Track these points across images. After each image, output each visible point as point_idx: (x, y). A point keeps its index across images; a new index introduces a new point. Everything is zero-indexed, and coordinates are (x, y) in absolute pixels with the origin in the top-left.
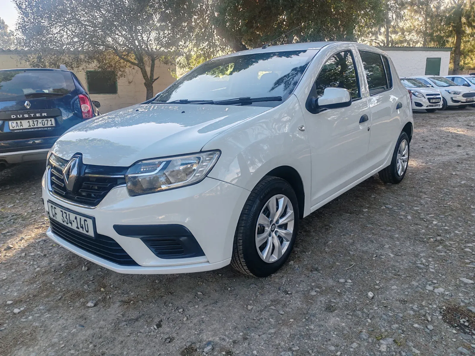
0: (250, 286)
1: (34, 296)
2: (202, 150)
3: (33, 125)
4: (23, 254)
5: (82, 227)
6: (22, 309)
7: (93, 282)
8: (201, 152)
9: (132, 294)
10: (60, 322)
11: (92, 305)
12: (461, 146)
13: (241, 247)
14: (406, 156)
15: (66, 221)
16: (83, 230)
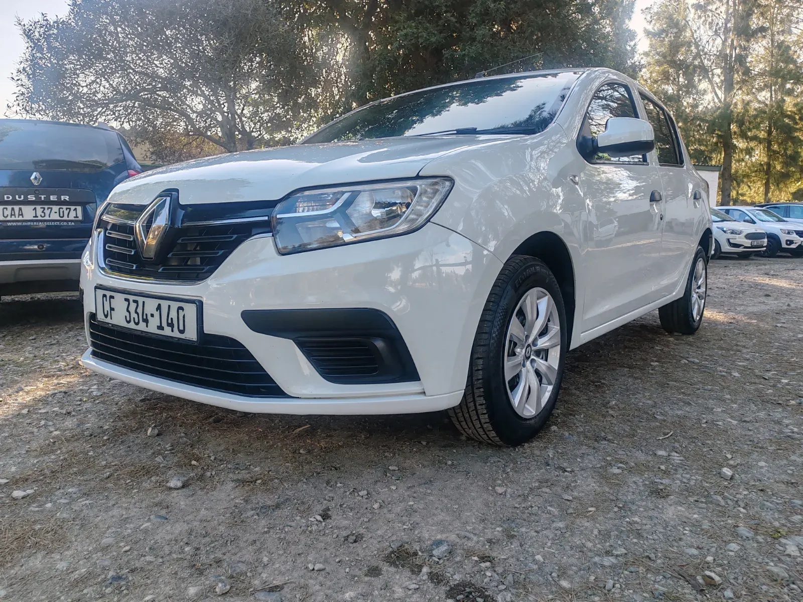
0: (489, 459)
1: (53, 472)
2: (420, 174)
3: (43, 215)
4: (25, 411)
5: (171, 325)
6: (29, 492)
7: (173, 453)
8: (418, 177)
9: (257, 469)
10: (115, 512)
11: (179, 484)
12: (770, 296)
13: (481, 372)
14: (703, 289)
15: (134, 318)
16: (172, 331)
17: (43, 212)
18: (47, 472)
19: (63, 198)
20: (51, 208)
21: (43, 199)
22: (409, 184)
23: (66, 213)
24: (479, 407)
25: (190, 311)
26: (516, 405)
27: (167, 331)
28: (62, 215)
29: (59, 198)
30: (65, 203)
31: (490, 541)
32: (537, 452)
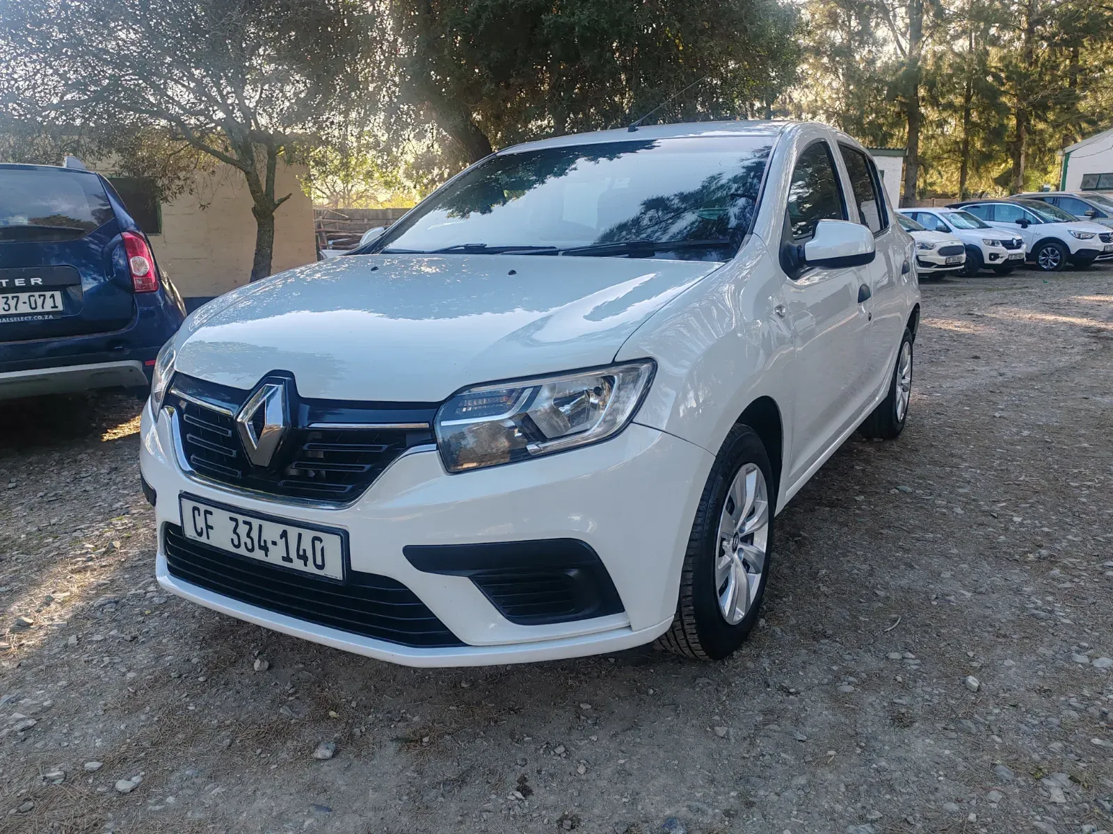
0: (697, 682)
1: (153, 744)
2: (617, 359)
3: (7, 308)
5: (304, 557)
6: (136, 779)
8: (614, 364)
9: (416, 719)
11: (328, 754)
12: (979, 358)
13: (690, 588)
14: (908, 379)
15: (246, 543)
16: (306, 565)
17: (6, 303)
18: (146, 744)
19: (33, 281)
20: (18, 297)
21: (4, 285)
22: (605, 372)
23: (40, 302)
24: (686, 627)
25: (332, 544)
26: (727, 613)
27: (298, 565)
28: (33, 306)
29: (27, 281)
30: (37, 288)
31: (727, 813)
32: (750, 665)
